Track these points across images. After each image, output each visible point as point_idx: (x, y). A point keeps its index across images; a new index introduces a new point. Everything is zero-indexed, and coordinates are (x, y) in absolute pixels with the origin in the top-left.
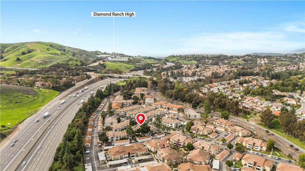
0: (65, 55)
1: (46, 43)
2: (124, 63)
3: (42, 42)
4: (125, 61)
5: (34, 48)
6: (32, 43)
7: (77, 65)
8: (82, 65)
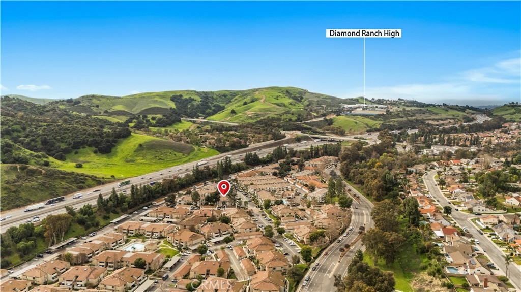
0: (294, 105)
1: (282, 88)
2: (368, 118)
3: (278, 87)
4: (372, 115)
5: (260, 97)
6: (265, 89)
7: (290, 120)
8: (298, 120)
